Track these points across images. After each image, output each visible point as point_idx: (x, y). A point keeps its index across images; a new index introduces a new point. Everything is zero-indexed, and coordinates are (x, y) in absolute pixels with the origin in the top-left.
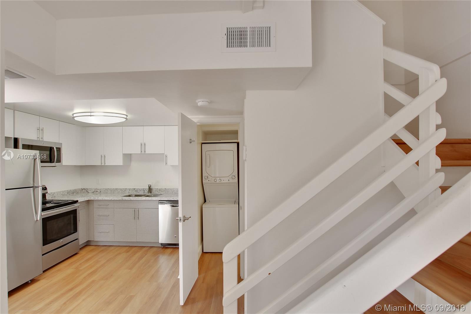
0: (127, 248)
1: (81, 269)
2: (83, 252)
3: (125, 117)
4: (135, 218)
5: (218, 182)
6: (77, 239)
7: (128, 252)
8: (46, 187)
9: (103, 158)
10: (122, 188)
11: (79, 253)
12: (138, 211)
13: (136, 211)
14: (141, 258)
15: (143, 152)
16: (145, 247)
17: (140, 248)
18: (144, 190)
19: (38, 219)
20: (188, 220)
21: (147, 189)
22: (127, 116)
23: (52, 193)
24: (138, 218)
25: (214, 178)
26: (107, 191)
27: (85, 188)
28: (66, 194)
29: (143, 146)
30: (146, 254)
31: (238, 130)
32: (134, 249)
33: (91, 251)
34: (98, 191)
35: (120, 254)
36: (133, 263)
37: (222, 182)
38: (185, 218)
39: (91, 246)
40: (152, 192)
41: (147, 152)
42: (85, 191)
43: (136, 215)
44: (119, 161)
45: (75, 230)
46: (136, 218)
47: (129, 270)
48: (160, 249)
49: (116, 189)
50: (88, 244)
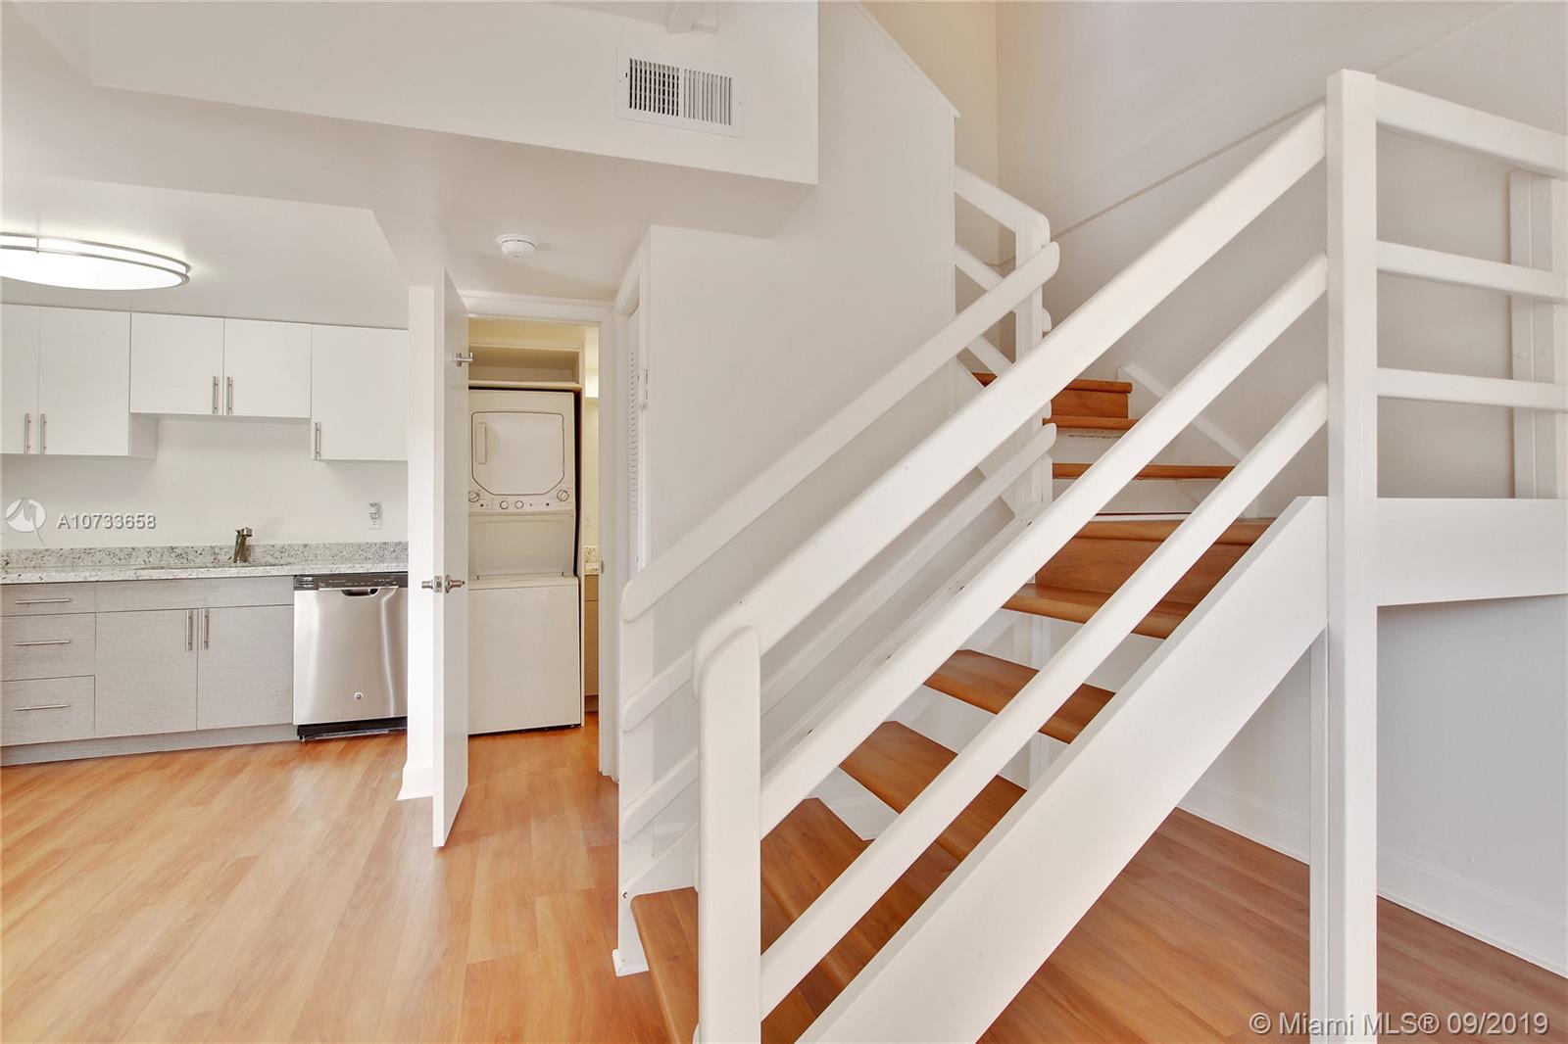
3: (182, 269)
4: (192, 644)
5: (512, 509)
9: (35, 425)
10: (115, 546)
12: (206, 617)
15: (222, 411)
18: (217, 551)
20: (459, 586)
21: (229, 547)
22: (188, 267)
25: (499, 499)
29: (222, 387)
31: (580, 351)
37: (527, 509)
38: (453, 581)
40: (253, 560)
41: (236, 412)
44: (117, 442)
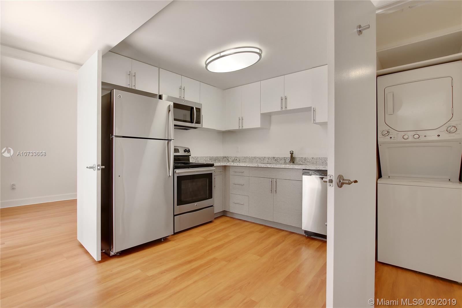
0: (262, 227)
1: (208, 239)
2: (217, 222)
4: (271, 191)
6: (212, 206)
7: (262, 232)
8: (189, 150)
9: (241, 121)
11: (213, 222)
12: (276, 182)
13: (273, 182)
14: (276, 244)
16: (283, 230)
17: (277, 230)
18: (286, 159)
19: (170, 175)
23: (195, 157)
24: (276, 191)
25: (402, 134)
26: (245, 159)
27: (226, 156)
28: (209, 159)
29: (284, 100)
30: (283, 241)
32: (270, 230)
33: (225, 222)
34: (237, 159)
35: (252, 232)
36: (265, 249)
39: (226, 217)
40: (295, 162)
42: (226, 159)
43: (273, 186)
44: (257, 123)
45: (210, 196)
46: (273, 190)
47: (259, 257)
48: (304, 238)
49: (255, 158)
50: (224, 214)
